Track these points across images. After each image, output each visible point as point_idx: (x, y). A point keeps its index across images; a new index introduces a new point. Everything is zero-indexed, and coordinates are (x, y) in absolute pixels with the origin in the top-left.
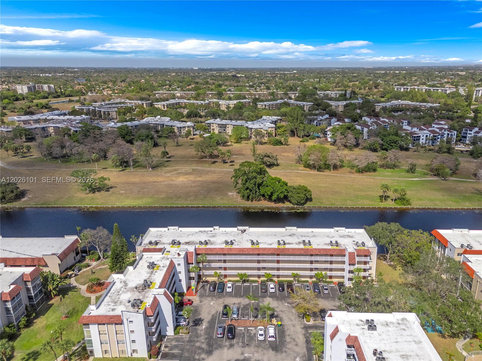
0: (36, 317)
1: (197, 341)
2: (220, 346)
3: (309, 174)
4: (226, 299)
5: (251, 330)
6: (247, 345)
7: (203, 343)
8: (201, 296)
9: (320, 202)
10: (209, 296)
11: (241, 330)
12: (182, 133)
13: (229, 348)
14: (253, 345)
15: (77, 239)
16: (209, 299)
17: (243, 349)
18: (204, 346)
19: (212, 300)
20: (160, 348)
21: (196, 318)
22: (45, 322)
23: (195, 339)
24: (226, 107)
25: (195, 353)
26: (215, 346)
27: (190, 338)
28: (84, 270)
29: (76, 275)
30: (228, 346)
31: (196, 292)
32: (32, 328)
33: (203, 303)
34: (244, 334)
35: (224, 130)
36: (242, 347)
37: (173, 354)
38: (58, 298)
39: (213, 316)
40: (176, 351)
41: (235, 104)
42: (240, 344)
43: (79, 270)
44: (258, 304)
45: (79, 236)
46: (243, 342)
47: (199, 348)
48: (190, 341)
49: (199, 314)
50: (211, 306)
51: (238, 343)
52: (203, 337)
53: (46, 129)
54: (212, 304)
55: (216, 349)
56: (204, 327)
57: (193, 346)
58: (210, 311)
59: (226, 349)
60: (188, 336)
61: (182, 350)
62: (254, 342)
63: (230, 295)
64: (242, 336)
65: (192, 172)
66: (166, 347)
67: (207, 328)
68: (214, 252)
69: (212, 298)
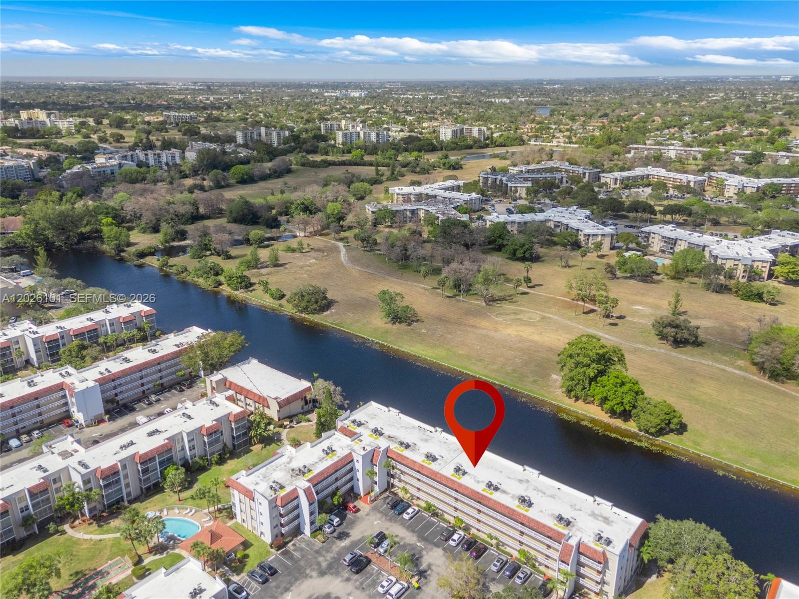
0: (231, 458)
1: (323, 556)
2: (337, 574)
3: (745, 378)
4: (395, 525)
5: (383, 575)
6: (363, 588)
7: (326, 560)
8: (374, 509)
9: (695, 442)
10: (382, 512)
11: (374, 569)
12: (590, 245)
13: (342, 581)
14: (368, 592)
15: (310, 387)
16: (379, 515)
17: (354, 590)
18: (324, 565)
19: (379, 520)
20: (288, 543)
21: (346, 530)
22: (233, 466)
23: (324, 553)
24: (736, 191)
25: (310, 566)
26: (333, 570)
27: (321, 548)
28: (303, 424)
29: (291, 427)
30: (344, 579)
31: (372, 501)
32: (221, 467)
33: (367, 517)
34: (372, 574)
35: (671, 248)
36: (356, 588)
37: (293, 555)
38: (260, 446)
39: (363, 537)
40: (297, 554)
41: (758, 188)
42: (358, 583)
43: (298, 423)
44: (422, 549)
45: (313, 385)
46: (362, 584)
47: (319, 564)
48: (317, 552)
49: (352, 528)
50: (373, 525)
51: (356, 580)
52: (332, 555)
53: (416, 212)
54: (375, 523)
55: (332, 574)
56: (343, 544)
57: (316, 558)
58: (365, 530)
59: (340, 579)
60: (321, 545)
61: (303, 556)
62: (372, 590)
63: (403, 523)
64: (368, 576)
65: (539, 321)
66: (294, 545)
67: (344, 547)
68: (404, 463)
69: (382, 517)
